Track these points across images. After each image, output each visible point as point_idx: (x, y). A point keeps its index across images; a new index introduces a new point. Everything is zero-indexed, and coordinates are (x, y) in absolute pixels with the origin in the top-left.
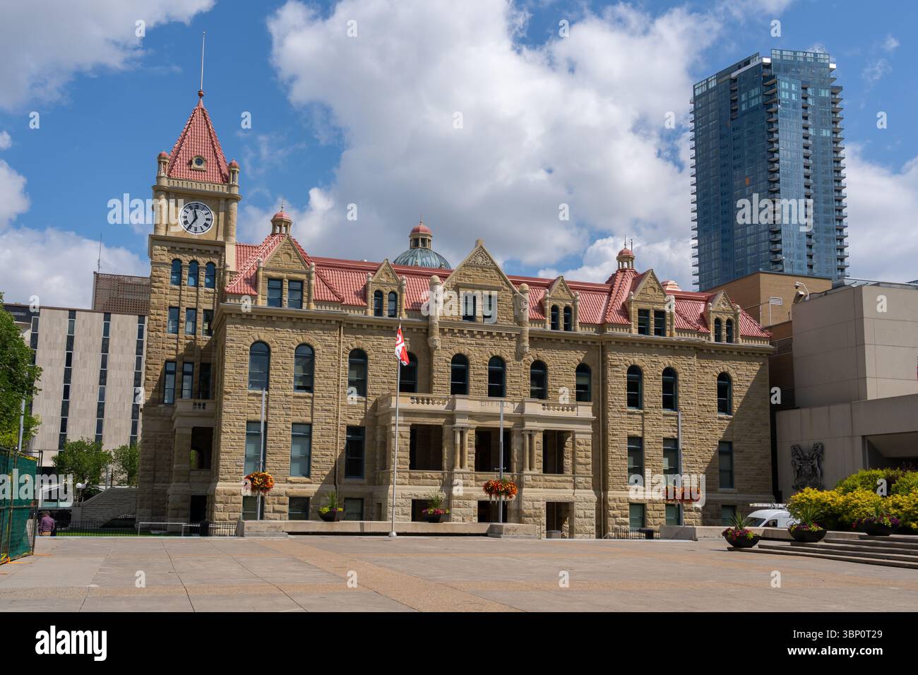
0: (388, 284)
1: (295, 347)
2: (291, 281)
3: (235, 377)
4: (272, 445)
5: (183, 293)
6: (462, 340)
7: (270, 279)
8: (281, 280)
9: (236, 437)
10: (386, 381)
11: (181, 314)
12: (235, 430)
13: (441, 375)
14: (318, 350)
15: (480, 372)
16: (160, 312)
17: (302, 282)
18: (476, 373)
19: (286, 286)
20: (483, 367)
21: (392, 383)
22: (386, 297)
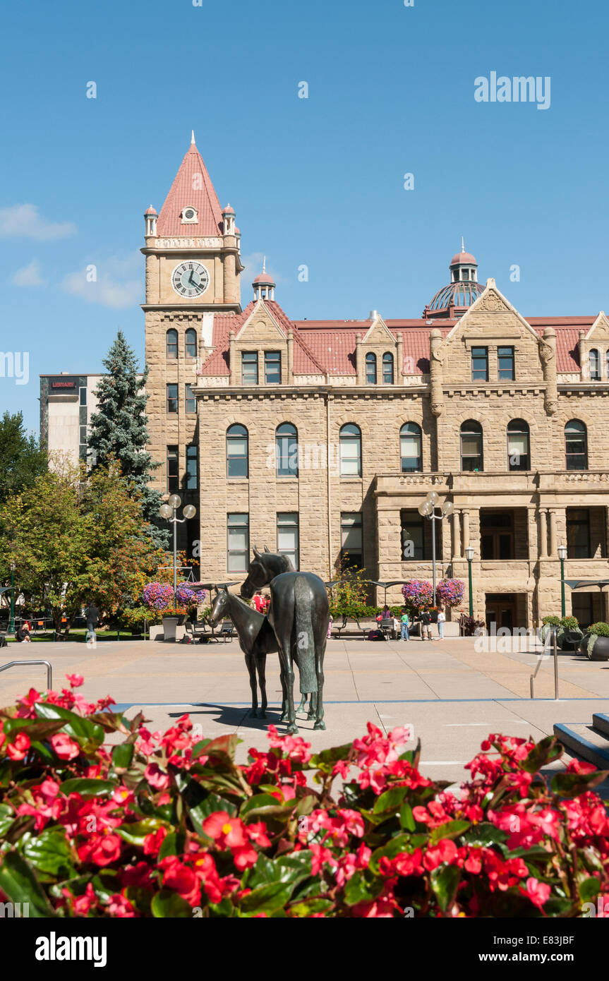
0: (381, 343)
1: (275, 427)
2: (267, 352)
3: (212, 466)
4: (255, 538)
5: (180, 367)
6: (472, 403)
7: (244, 353)
8: (256, 352)
9: (217, 532)
10: (383, 457)
11: (180, 392)
12: (215, 524)
13: (447, 447)
14: (301, 428)
15: (496, 440)
16: (157, 391)
17: (279, 352)
18: (491, 441)
19: (262, 358)
20: (501, 433)
21: (391, 460)
22: (380, 360)
